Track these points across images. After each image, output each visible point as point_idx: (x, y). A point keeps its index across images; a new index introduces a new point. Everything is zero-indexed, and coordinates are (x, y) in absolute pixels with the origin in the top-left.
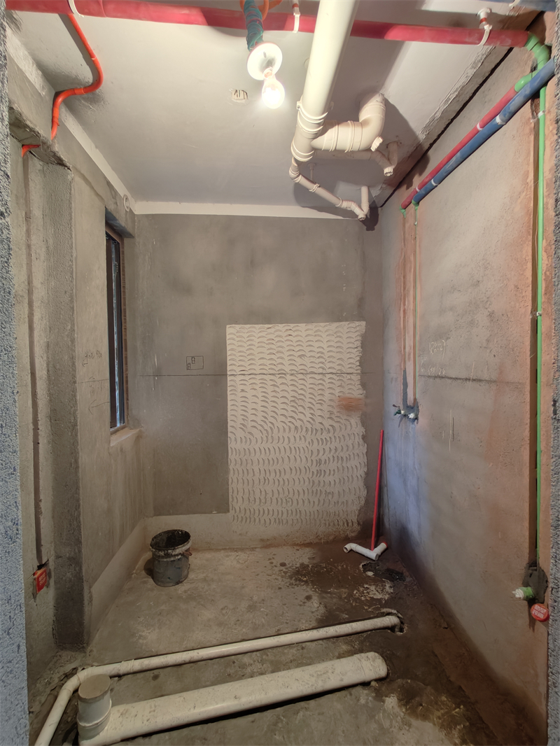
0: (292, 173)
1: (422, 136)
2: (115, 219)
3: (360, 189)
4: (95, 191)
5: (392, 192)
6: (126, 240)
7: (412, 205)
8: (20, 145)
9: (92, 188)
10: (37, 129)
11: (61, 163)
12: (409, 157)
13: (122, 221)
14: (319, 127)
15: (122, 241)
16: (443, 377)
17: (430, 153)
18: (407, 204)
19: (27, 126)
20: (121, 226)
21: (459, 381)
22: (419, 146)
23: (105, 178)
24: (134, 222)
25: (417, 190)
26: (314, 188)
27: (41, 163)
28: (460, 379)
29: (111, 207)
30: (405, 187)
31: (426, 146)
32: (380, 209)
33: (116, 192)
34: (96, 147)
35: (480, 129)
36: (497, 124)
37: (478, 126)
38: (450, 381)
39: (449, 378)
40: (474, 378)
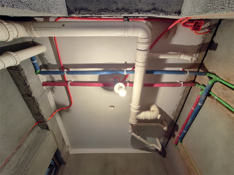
0: (130, 131)
1: (172, 118)
2: (60, 154)
3: (156, 140)
4: (56, 141)
5: (168, 140)
6: (62, 166)
7: (179, 143)
8: (36, 122)
9: (55, 139)
10: (44, 116)
11: (47, 128)
12: (170, 125)
13: (63, 155)
14: (138, 111)
15: (60, 166)
17: (177, 123)
18: (177, 143)
19: (41, 114)
20: (61, 158)
22: (173, 121)
23: (63, 137)
24: (68, 157)
25: (179, 136)
26: (138, 137)
27: (40, 129)
29: (60, 148)
30: (172, 137)
31: (175, 121)
32: (165, 148)
33: (65, 143)
34: (64, 127)
35: (194, 109)
36: (200, 105)
37: (193, 109)
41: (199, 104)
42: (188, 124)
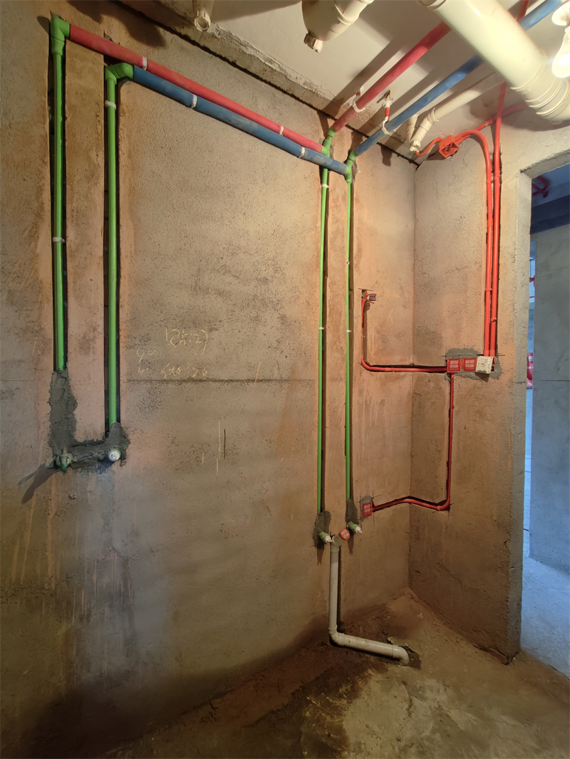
16: (201, 381)
21: (235, 383)
28: (238, 381)
35: (281, 133)
36: (300, 152)
37: (282, 129)
38: (218, 384)
39: (215, 381)
40: (261, 378)
41: (303, 151)
42: (234, 117)
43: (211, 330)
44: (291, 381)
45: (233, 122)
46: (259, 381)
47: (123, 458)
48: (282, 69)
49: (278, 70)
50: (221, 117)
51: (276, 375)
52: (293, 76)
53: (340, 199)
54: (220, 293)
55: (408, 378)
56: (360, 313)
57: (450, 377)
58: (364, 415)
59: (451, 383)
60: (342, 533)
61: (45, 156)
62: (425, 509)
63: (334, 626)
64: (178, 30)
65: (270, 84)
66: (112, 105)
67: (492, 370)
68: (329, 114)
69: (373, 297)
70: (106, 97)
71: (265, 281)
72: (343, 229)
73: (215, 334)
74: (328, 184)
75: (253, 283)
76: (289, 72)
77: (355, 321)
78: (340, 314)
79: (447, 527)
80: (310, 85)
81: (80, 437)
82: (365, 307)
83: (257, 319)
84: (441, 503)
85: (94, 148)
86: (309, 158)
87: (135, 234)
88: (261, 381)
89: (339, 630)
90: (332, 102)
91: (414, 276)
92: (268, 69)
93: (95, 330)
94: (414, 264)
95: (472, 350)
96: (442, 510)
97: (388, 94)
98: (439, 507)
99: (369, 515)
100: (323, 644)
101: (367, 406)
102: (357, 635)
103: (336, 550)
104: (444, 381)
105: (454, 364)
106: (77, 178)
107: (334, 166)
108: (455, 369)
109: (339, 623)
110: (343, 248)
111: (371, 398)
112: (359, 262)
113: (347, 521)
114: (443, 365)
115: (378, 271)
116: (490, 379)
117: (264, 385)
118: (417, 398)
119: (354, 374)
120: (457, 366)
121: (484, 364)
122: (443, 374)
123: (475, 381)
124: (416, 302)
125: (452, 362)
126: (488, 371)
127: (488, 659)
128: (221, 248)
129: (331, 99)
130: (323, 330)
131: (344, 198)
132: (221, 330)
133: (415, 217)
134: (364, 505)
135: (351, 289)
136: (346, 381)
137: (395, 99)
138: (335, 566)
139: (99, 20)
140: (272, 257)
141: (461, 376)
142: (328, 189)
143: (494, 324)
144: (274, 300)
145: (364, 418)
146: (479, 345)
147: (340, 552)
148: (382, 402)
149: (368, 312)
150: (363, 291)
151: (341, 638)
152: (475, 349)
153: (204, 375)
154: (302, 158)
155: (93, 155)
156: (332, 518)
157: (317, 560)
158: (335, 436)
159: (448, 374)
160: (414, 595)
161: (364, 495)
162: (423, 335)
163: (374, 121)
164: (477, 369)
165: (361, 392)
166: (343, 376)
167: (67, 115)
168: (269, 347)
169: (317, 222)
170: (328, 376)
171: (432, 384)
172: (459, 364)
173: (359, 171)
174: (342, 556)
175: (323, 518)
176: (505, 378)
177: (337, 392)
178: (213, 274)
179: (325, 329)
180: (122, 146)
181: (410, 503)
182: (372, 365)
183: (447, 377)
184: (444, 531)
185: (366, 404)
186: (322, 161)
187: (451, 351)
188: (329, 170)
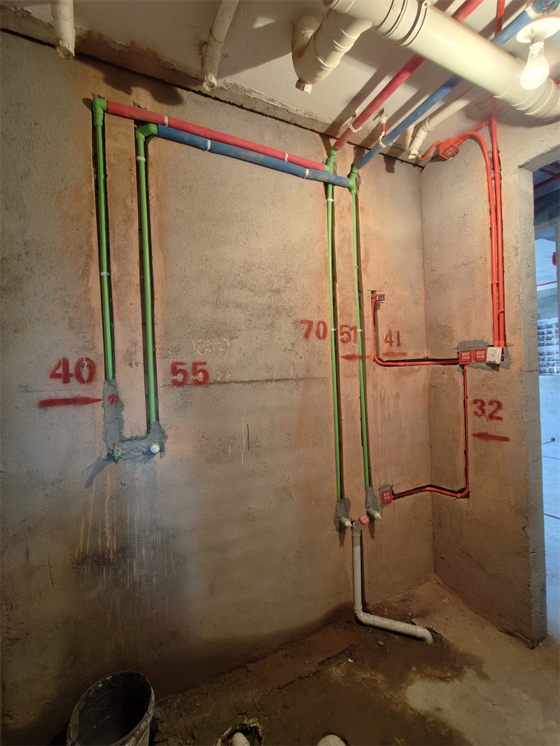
21: (255, 384)
28: (257, 381)
35: (286, 160)
38: (240, 385)
39: (237, 382)
40: (278, 378)
41: (307, 172)
42: (243, 152)
43: (232, 338)
44: (307, 379)
45: (243, 157)
46: (277, 380)
47: (162, 450)
48: (283, 105)
49: (280, 106)
50: (233, 155)
51: (292, 375)
52: (293, 110)
53: (345, 210)
54: (239, 306)
55: (423, 372)
56: (371, 313)
57: (463, 368)
58: (379, 408)
59: (464, 374)
60: (362, 518)
61: (92, 207)
62: (446, 497)
63: (359, 607)
64: (193, 88)
65: (274, 118)
66: (142, 159)
67: (502, 360)
68: (330, 135)
69: (382, 297)
70: (137, 154)
71: (278, 291)
72: (350, 237)
73: (235, 341)
74: (333, 198)
75: (268, 294)
76: (290, 106)
77: (366, 320)
78: (351, 315)
79: (467, 515)
80: (310, 114)
81: (127, 434)
82: (375, 307)
83: (272, 326)
84: (461, 491)
85: (129, 197)
86: (314, 177)
87: (165, 262)
88: (279, 380)
89: (365, 610)
90: (331, 125)
91: (424, 274)
92: (271, 107)
93: (135, 345)
94: (423, 263)
95: (482, 341)
96: (462, 497)
97: (382, 112)
98: (459, 495)
99: (389, 502)
100: (348, 622)
101: (382, 400)
102: (382, 616)
103: (357, 535)
104: (457, 373)
105: (466, 356)
106: (118, 222)
107: (337, 181)
108: (467, 361)
109: (364, 603)
110: (350, 255)
111: (385, 391)
112: (366, 266)
113: (367, 508)
114: (456, 357)
115: (387, 272)
116: (500, 368)
117: (281, 384)
118: (432, 390)
119: (367, 370)
120: (468, 358)
121: (494, 354)
122: (456, 366)
123: (487, 372)
124: (427, 297)
125: (463, 354)
126: (498, 361)
127: (514, 643)
128: (238, 266)
129: (330, 122)
130: (335, 332)
131: (349, 209)
132: (241, 337)
133: (422, 217)
134: (383, 493)
135: (360, 291)
136: (360, 377)
137: (390, 115)
138: (357, 549)
139: (128, 92)
140: (283, 270)
141: (473, 367)
142: (333, 203)
143: (502, 315)
144: (287, 307)
145: (379, 411)
146: (489, 337)
147: (361, 536)
148: (397, 395)
149: (378, 311)
150: (373, 292)
151: (365, 618)
152: (485, 340)
153: (227, 378)
154: (307, 178)
155: (129, 202)
156: (351, 504)
157: (339, 544)
158: (352, 429)
159: (460, 365)
160: (440, 580)
161: (383, 483)
162: (435, 329)
163: (373, 136)
164: (488, 360)
165: (375, 386)
166: (357, 373)
167: (107, 174)
168: (285, 350)
169: (324, 234)
170: (341, 373)
171: (446, 376)
172: (470, 355)
173: (363, 182)
174: (364, 540)
175: (343, 505)
176: (514, 367)
177: (351, 388)
178: (230, 290)
179: (337, 330)
180: (151, 191)
181: (431, 491)
182: (384, 360)
183: (460, 369)
184: (464, 517)
185: (381, 398)
186: (326, 178)
187: (462, 343)
188: (333, 185)
